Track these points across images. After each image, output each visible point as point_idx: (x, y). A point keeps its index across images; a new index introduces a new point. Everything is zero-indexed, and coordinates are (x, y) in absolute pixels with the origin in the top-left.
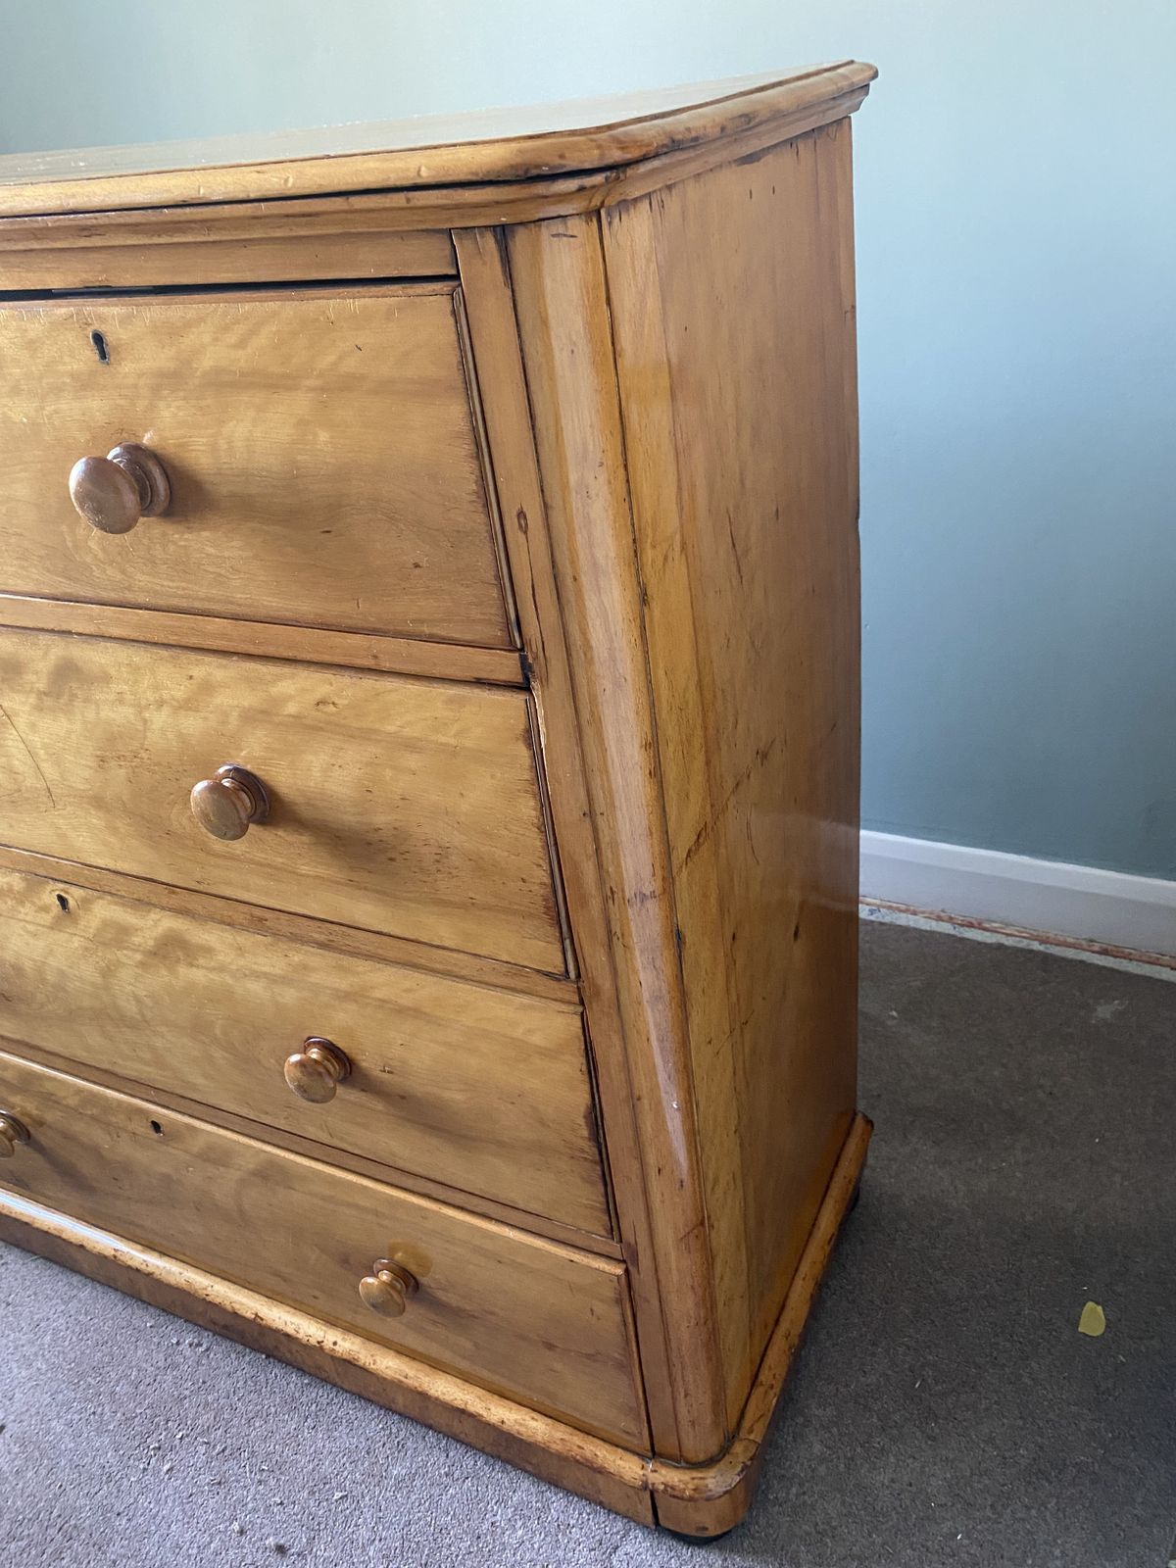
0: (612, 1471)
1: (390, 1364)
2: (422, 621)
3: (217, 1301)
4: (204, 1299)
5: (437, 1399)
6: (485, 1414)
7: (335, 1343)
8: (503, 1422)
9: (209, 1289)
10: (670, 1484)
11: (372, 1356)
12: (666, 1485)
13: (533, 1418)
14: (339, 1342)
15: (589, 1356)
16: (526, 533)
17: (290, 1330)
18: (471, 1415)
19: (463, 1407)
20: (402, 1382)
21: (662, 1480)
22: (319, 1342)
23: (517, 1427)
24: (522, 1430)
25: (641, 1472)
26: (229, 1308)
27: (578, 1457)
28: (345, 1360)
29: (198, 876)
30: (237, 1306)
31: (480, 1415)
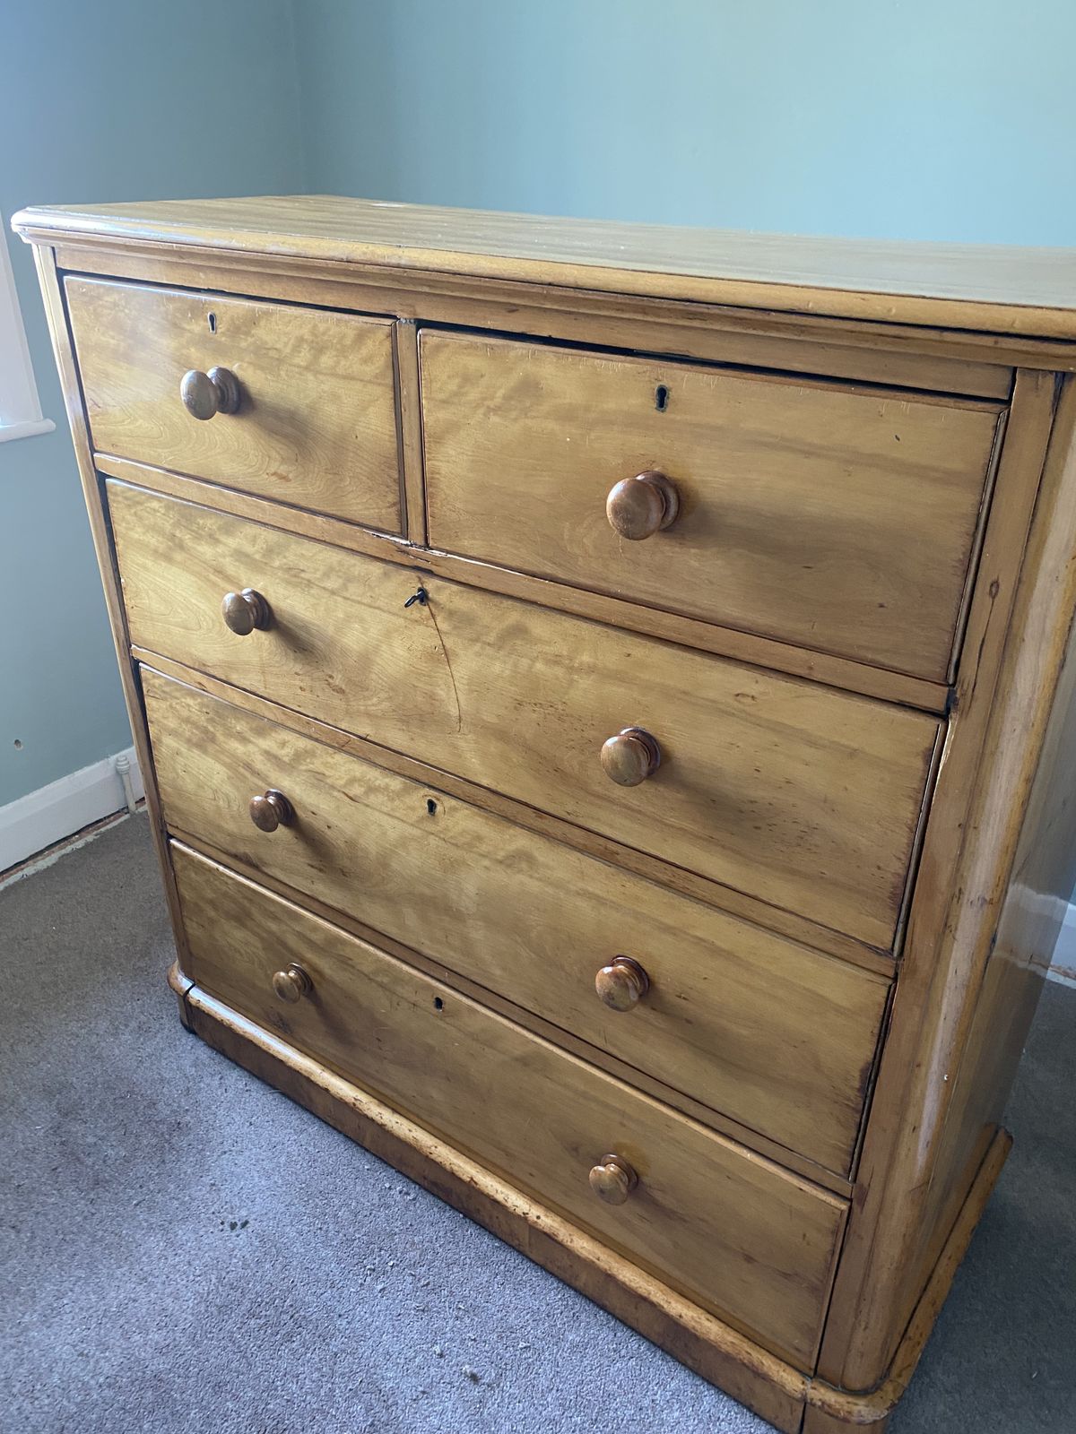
0: (775, 1379)
1: (585, 1245)
2: (867, 648)
3: (439, 1160)
4: (427, 1157)
5: (624, 1283)
6: (665, 1306)
7: (538, 1217)
8: (681, 1316)
9: (433, 1148)
10: (828, 1402)
11: (570, 1235)
12: (823, 1403)
13: (708, 1320)
14: (543, 1217)
15: (786, 1275)
16: (994, 598)
17: (500, 1197)
18: (653, 1304)
19: (646, 1295)
20: (593, 1262)
21: (821, 1397)
22: (524, 1213)
23: (694, 1324)
24: (698, 1327)
25: (802, 1387)
26: (448, 1167)
27: (745, 1361)
28: (545, 1233)
29: (570, 809)
30: (455, 1168)
31: (660, 1305)
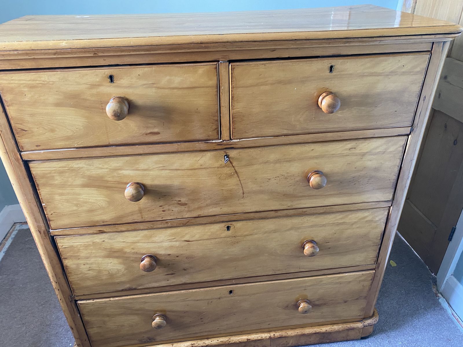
0: (356, 327)
1: (292, 332)
3: (233, 342)
4: (229, 344)
5: (308, 334)
6: (321, 331)
7: (274, 335)
8: (326, 330)
9: (229, 340)
10: (369, 323)
11: (286, 333)
13: (333, 326)
14: (275, 334)
15: (357, 299)
16: (424, 101)
17: (260, 338)
18: (318, 333)
19: (315, 332)
20: (297, 335)
21: (367, 323)
22: (269, 337)
23: (330, 330)
24: (332, 330)
25: (362, 324)
26: (238, 342)
27: (347, 329)
28: (279, 338)
30: (240, 340)
31: (320, 332)
